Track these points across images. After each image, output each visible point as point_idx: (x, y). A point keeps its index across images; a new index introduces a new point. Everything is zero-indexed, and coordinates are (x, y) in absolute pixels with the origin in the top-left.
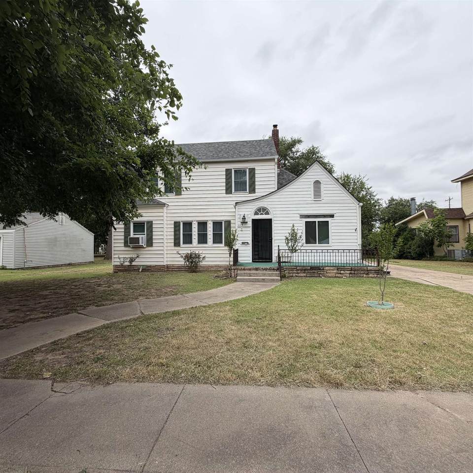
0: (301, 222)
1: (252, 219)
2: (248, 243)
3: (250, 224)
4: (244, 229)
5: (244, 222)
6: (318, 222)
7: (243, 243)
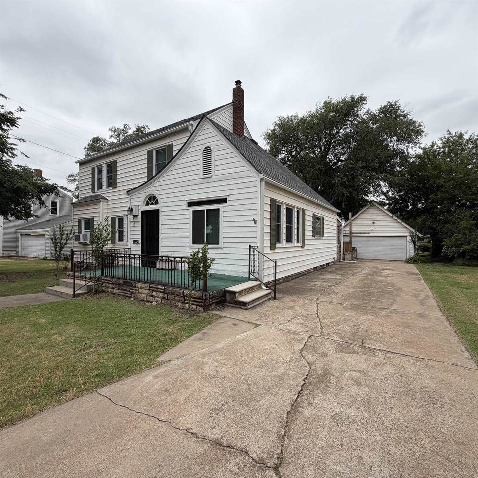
1: (142, 211)
2: (138, 241)
3: (140, 217)
4: (135, 224)
6: (207, 210)
7: (134, 242)
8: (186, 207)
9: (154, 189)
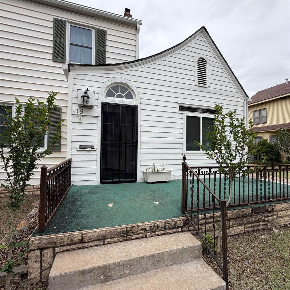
0: (180, 116)
1: (102, 103)
2: (92, 147)
3: (98, 111)
4: (84, 120)
5: (85, 106)
6: (203, 118)
7: (82, 148)
8: (178, 110)
9: (128, 77)
